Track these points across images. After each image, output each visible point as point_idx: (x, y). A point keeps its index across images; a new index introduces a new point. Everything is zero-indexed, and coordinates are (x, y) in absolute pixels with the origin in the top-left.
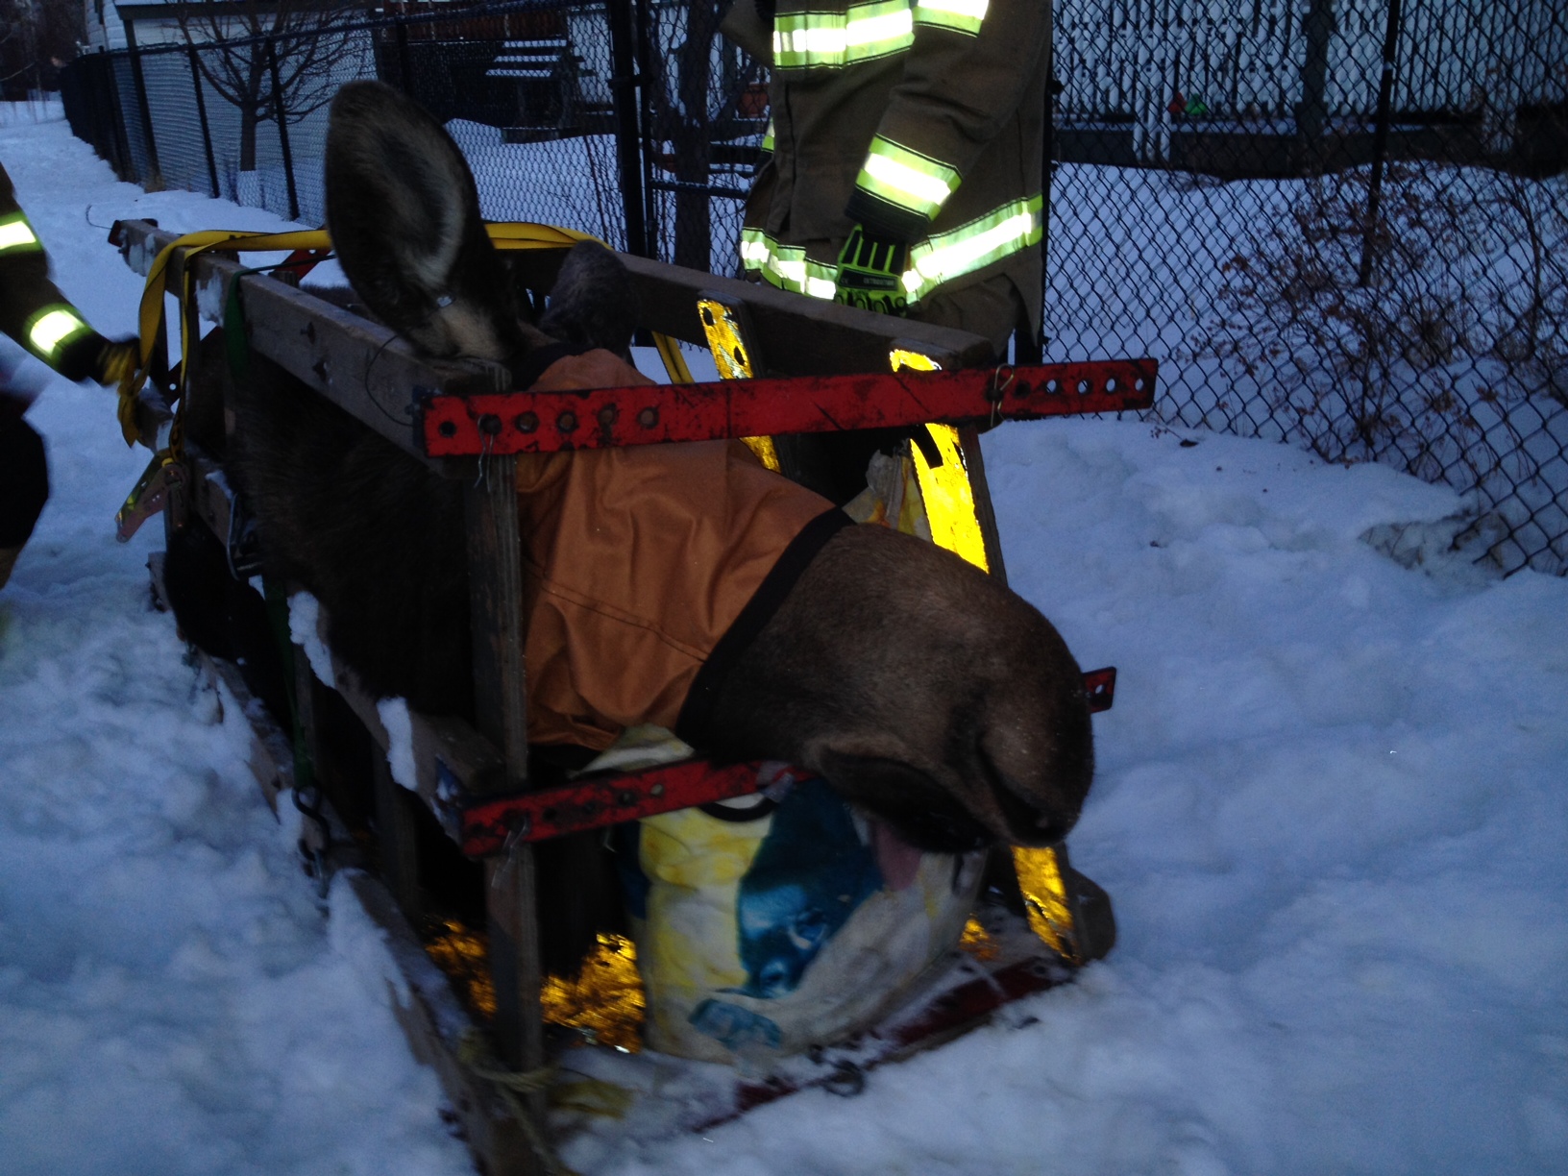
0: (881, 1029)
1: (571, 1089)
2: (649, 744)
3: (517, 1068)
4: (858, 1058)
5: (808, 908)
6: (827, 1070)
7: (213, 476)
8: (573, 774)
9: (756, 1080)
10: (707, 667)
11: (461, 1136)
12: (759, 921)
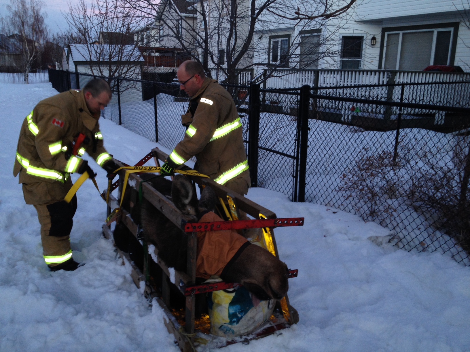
0: (253, 333)
1: (197, 339)
2: (216, 278)
3: (190, 333)
4: (249, 338)
5: (241, 309)
6: (243, 339)
7: (128, 215)
8: (202, 283)
9: (230, 340)
10: (226, 267)
11: (178, 345)
12: (232, 311)
